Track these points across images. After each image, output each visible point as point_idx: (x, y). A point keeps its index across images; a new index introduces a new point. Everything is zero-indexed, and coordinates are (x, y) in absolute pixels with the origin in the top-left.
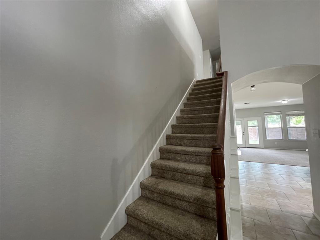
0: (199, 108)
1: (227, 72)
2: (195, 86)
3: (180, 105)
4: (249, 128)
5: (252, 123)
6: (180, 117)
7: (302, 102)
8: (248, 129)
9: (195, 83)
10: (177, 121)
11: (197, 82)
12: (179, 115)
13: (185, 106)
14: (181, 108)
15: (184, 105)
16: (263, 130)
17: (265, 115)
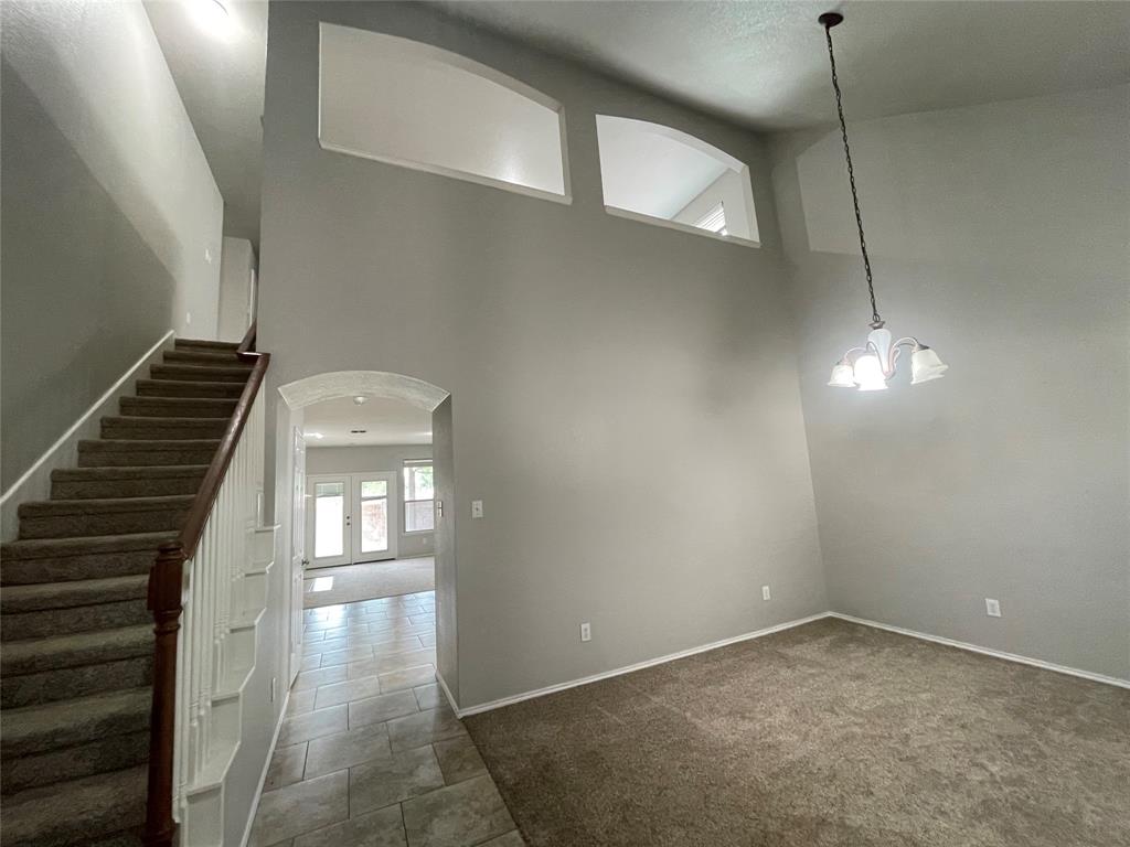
0: (172, 444)
1: (267, 357)
2: (167, 357)
3: (83, 425)
4: (364, 504)
5: (374, 488)
6: (70, 473)
7: (430, 441)
8: (360, 506)
9: (172, 349)
10: (53, 487)
11: (180, 343)
12: (70, 462)
13: (107, 430)
14: (86, 438)
15: (103, 427)
16: (398, 507)
17: (404, 466)
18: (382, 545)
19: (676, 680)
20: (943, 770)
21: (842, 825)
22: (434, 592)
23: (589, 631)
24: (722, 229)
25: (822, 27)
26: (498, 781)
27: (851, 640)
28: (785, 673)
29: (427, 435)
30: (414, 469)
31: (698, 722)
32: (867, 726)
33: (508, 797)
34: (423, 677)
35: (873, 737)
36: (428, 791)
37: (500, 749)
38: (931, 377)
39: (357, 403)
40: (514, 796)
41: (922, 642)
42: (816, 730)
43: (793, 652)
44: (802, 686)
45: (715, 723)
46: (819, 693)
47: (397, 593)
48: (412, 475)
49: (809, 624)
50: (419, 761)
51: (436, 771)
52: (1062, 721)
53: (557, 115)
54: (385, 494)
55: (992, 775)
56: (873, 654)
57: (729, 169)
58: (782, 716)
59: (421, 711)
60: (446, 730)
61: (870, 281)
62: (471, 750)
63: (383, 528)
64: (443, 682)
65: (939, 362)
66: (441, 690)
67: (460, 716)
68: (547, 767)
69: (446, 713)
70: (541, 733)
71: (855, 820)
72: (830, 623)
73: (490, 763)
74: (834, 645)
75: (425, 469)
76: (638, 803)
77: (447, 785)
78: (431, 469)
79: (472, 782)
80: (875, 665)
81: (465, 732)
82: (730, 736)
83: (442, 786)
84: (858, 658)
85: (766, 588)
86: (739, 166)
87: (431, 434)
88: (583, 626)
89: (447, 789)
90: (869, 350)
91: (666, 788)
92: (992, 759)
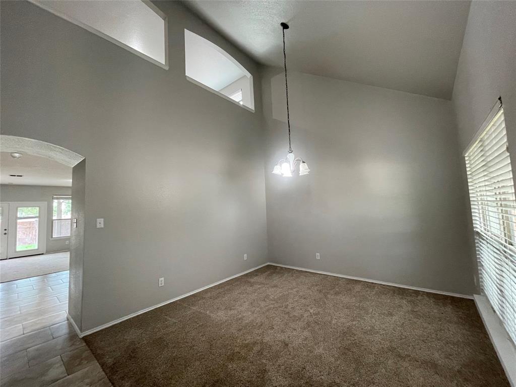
8: (16, 222)
16: (48, 224)
17: (53, 198)
18: (35, 246)
19: (203, 298)
20: (297, 315)
21: (262, 343)
22: (69, 271)
23: (163, 282)
24: (240, 101)
25: (282, 28)
26: (103, 365)
27: (274, 273)
28: (250, 289)
29: (68, 181)
30: (61, 201)
31: (212, 315)
32: (275, 304)
33: (108, 371)
34: (57, 319)
35: (276, 308)
36: (55, 381)
37: (106, 349)
38: (305, 174)
39: (14, 157)
40: (111, 371)
41: (297, 270)
42: (258, 309)
43: (253, 280)
44: (255, 293)
45: (219, 314)
46: (261, 295)
47: (44, 274)
48: (60, 204)
49: (261, 268)
50: (50, 366)
51: (63, 369)
52: (332, 292)
53: (163, 21)
54: (38, 215)
55: (311, 313)
56: (281, 277)
57: (245, 76)
58: (246, 305)
59: (54, 338)
60: (71, 346)
61: (289, 134)
62: (87, 353)
63: (35, 236)
64: (72, 320)
65: (307, 168)
66: (70, 325)
67: (82, 335)
68: (134, 351)
69: (72, 336)
70: (132, 336)
71: (267, 339)
72: (268, 267)
73: (99, 357)
74: (268, 275)
75: (67, 201)
76: (180, 356)
77: (68, 375)
78: (70, 201)
79: (86, 369)
80: (281, 281)
81: (84, 344)
82: (224, 318)
83: (65, 377)
84: (276, 280)
85: (245, 255)
86: (249, 75)
87: (71, 181)
88: (160, 279)
89: (68, 377)
90: (287, 161)
91: (194, 346)
92: (311, 308)
